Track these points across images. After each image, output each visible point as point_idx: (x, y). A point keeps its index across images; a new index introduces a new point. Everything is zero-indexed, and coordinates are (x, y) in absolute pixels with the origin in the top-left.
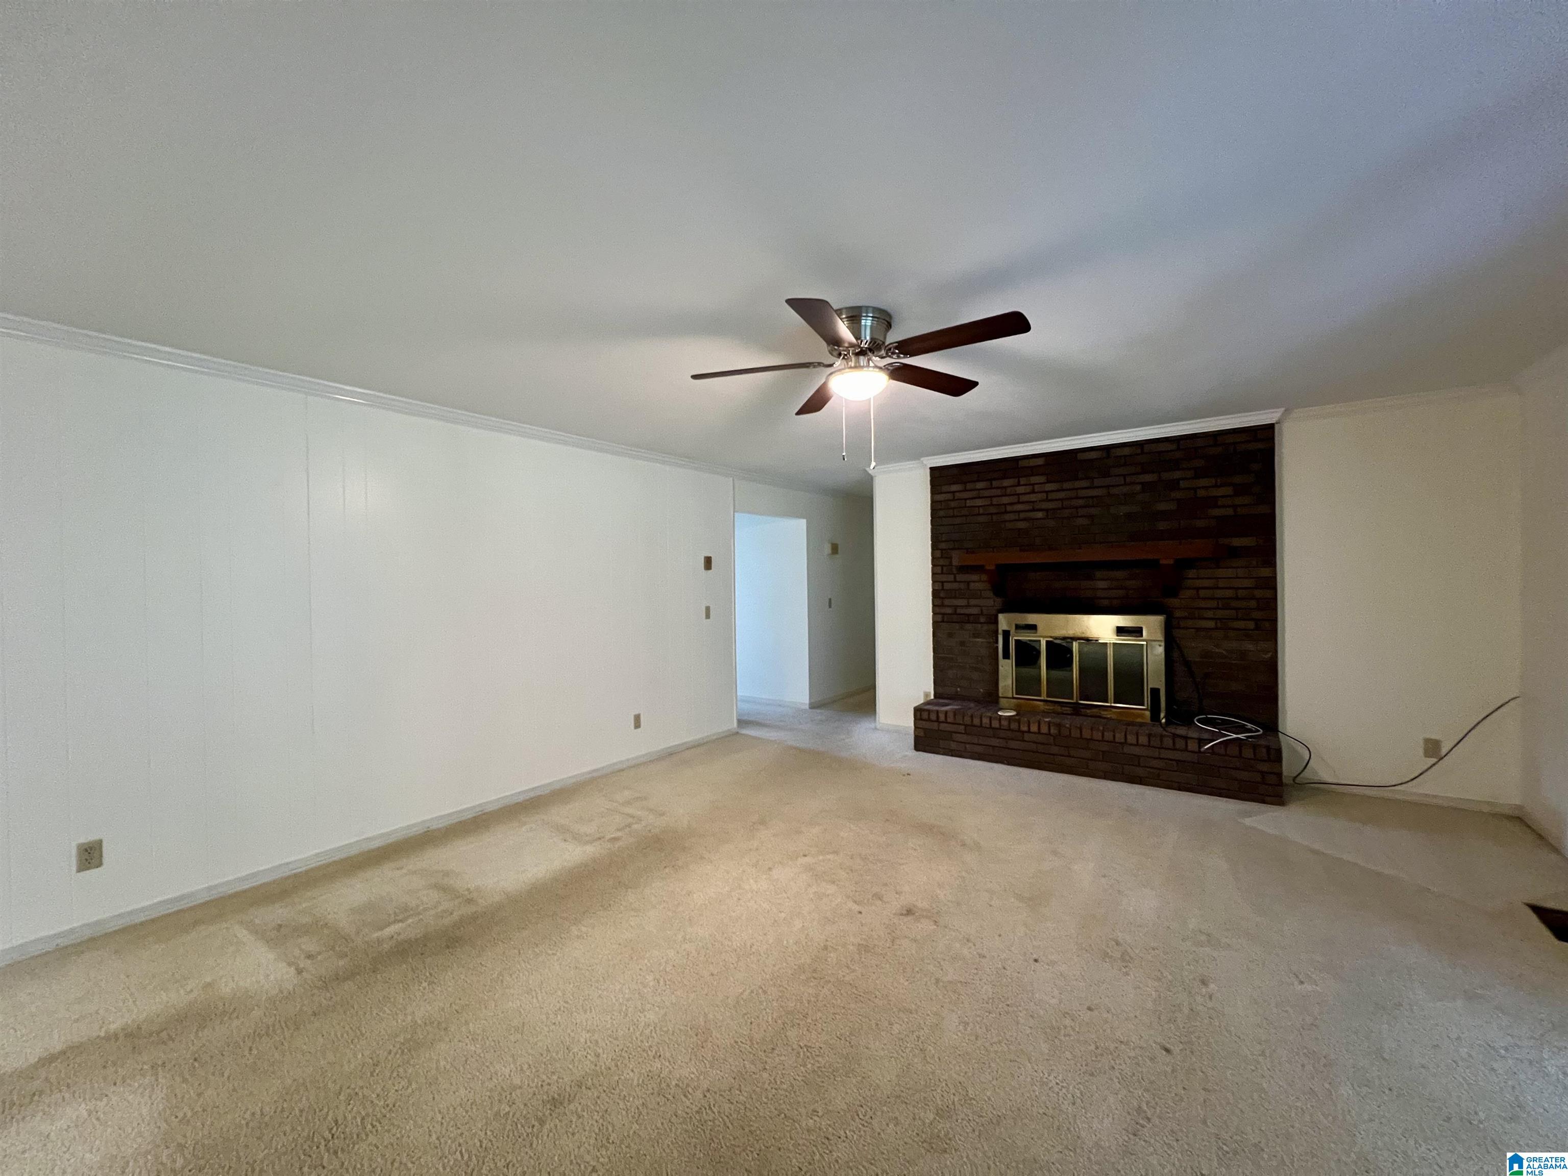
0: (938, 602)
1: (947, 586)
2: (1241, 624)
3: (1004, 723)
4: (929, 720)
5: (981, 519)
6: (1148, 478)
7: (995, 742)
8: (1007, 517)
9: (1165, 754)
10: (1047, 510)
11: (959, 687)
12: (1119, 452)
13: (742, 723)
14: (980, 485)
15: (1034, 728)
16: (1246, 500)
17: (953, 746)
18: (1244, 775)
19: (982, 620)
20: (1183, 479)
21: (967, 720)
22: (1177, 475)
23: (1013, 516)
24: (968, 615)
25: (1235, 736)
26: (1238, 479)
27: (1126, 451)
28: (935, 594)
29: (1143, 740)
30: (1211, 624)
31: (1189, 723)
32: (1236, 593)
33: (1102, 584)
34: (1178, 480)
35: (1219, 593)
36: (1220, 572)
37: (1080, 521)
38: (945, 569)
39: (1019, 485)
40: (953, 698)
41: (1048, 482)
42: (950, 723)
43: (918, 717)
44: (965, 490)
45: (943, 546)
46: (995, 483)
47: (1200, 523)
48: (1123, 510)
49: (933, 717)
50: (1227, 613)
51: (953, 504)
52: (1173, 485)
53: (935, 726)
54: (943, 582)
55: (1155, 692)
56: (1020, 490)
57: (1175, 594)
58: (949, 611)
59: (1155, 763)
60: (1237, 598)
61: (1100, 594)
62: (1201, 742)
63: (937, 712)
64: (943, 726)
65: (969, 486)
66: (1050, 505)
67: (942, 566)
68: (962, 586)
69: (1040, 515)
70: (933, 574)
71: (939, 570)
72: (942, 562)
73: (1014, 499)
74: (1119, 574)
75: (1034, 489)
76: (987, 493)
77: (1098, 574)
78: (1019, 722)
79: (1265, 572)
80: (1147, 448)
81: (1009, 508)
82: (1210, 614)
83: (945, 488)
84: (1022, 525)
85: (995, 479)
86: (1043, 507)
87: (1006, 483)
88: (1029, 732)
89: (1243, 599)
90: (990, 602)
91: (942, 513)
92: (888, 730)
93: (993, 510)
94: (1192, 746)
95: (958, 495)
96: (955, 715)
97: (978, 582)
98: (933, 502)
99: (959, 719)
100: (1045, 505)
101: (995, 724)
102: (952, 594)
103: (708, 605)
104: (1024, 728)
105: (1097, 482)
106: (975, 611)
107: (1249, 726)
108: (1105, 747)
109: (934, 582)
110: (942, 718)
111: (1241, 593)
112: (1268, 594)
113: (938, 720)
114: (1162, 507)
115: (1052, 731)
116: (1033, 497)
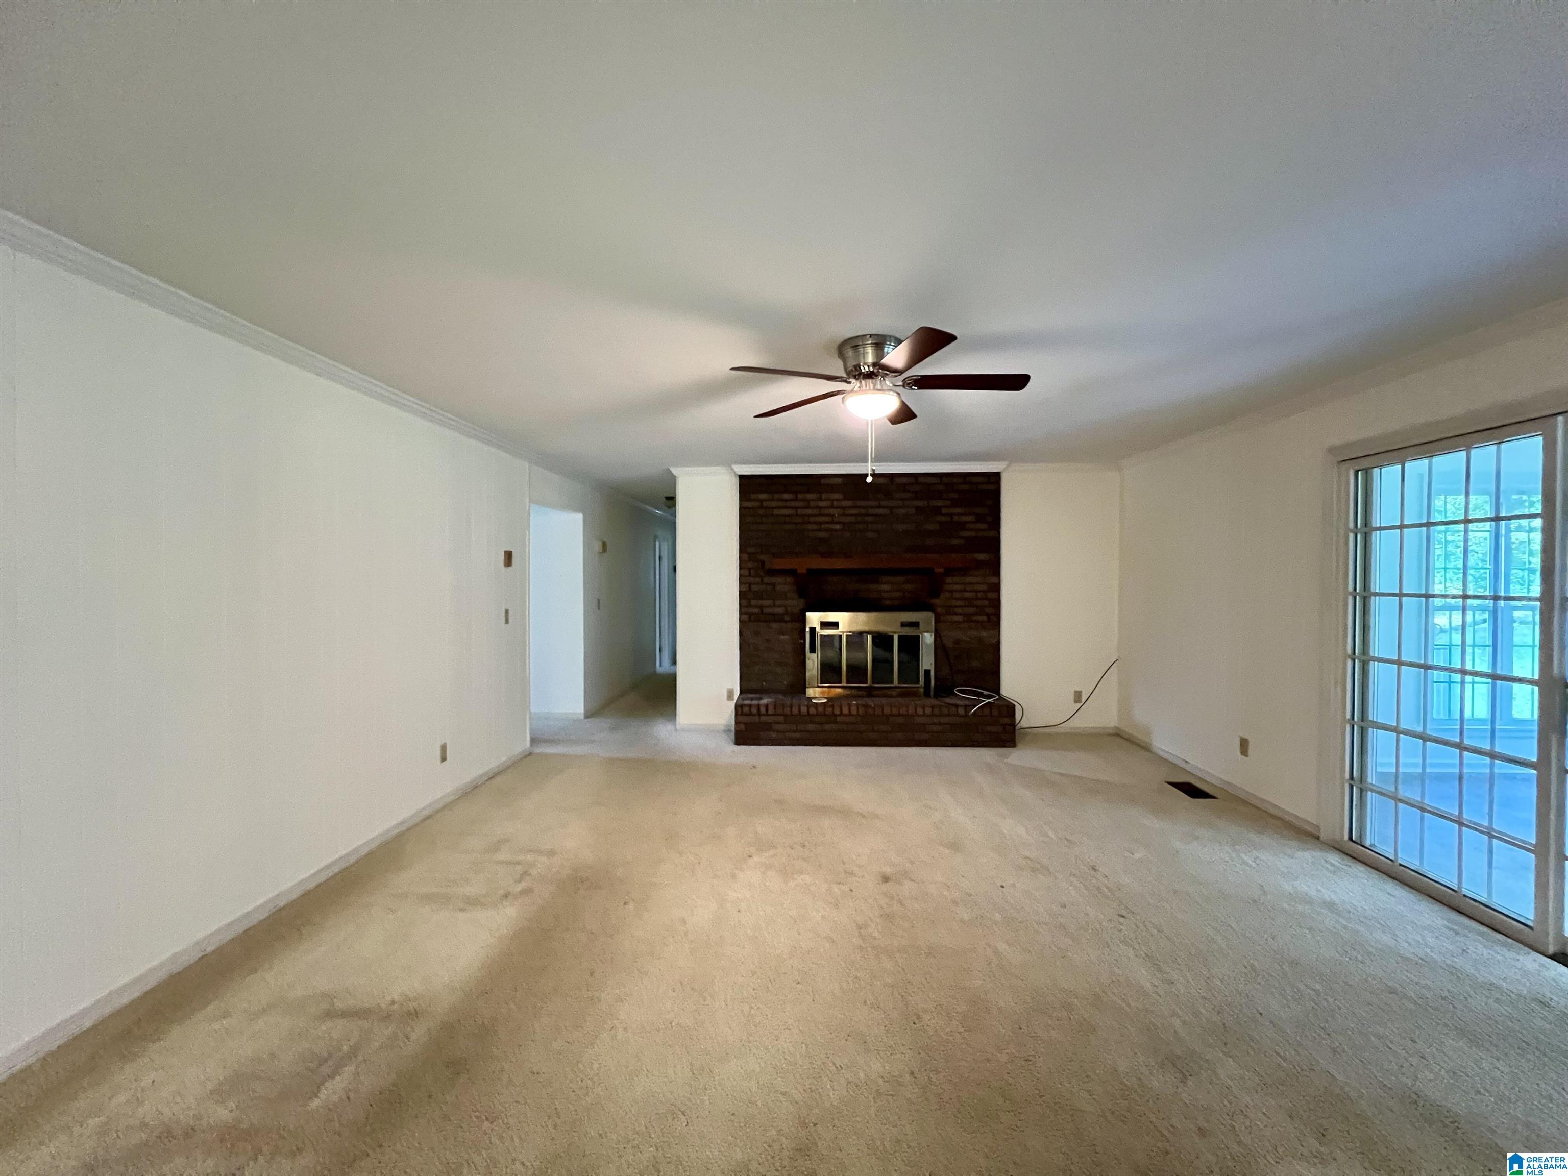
0: (745, 602)
1: (754, 588)
2: (980, 618)
3: (821, 709)
4: (750, 714)
5: (788, 527)
6: (920, 503)
7: (811, 727)
8: (810, 527)
9: (944, 720)
10: (843, 523)
11: (765, 681)
12: (898, 480)
13: (534, 741)
14: (786, 496)
15: (845, 711)
16: (983, 526)
17: (774, 735)
18: (993, 729)
19: (787, 618)
20: (944, 507)
21: (787, 711)
22: (939, 503)
23: (814, 527)
24: (773, 614)
25: (988, 701)
26: (978, 510)
27: (904, 480)
28: (742, 595)
29: (928, 711)
30: (960, 618)
31: (951, 693)
32: (977, 595)
33: (885, 587)
34: (940, 507)
35: (967, 595)
36: (969, 579)
37: (870, 535)
38: (752, 571)
39: (821, 499)
40: (762, 692)
41: (845, 499)
42: (772, 715)
43: (740, 712)
44: (773, 500)
45: (750, 550)
46: (800, 496)
47: (955, 542)
48: (901, 527)
49: (754, 711)
50: (972, 610)
51: (761, 512)
52: (937, 511)
53: (756, 719)
54: (750, 584)
55: (927, 672)
56: (821, 504)
57: (937, 596)
58: (756, 611)
59: (935, 728)
60: (977, 599)
61: (885, 595)
62: (967, 708)
63: (759, 706)
64: (763, 718)
65: (776, 496)
66: (848, 519)
67: (750, 569)
68: (769, 588)
69: (838, 527)
70: (741, 576)
71: (746, 572)
72: (750, 565)
73: (816, 512)
74: (901, 579)
75: (832, 504)
76: (793, 504)
77: (885, 579)
78: (833, 706)
79: (993, 580)
80: (921, 480)
81: (812, 519)
82: (959, 611)
83: (753, 496)
84: (822, 535)
85: (801, 492)
86: (842, 520)
87: (810, 496)
88: (841, 714)
89: (980, 599)
90: (795, 603)
91: (749, 519)
92: (688, 730)
93: (799, 520)
94: (961, 711)
95: (765, 504)
96: (775, 708)
97: (783, 584)
98: (742, 509)
99: (779, 711)
100: (842, 519)
101: (812, 711)
102: (759, 596)
103: (507, 608)
104: (837, 712)
105: (883, 503)
106: (780, 610)
107: (985, 693)
108: (900, 720)
109: (741, 583)
110: (763, 710)
111: (980, 595)
112: (993, 595)
113: (759, 714)
114: (930, 527)
115: (860, 712)
116: (832, 511)
